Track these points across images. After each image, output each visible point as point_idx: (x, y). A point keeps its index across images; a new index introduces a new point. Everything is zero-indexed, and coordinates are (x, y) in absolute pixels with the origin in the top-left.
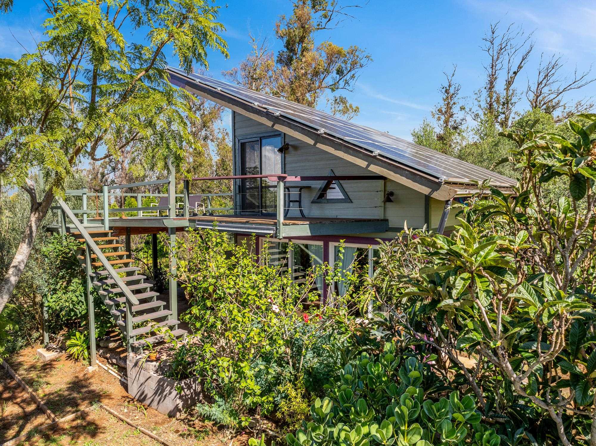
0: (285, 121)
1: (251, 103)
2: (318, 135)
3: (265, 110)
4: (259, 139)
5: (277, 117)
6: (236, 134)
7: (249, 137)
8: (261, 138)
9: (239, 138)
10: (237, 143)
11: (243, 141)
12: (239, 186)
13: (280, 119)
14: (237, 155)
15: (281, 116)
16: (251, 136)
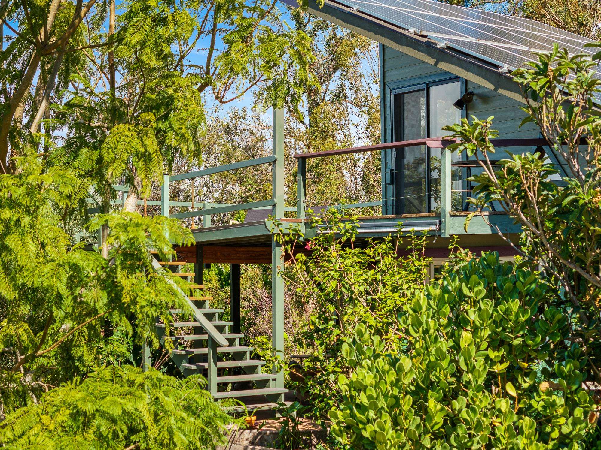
0: (453, 56)
1: (405, 29)
2: (500, 74)
3: (424, 40)
4: (424, 86)
5: (442, 50)
6: (387, 80)
7: (407, 84)
8: (427, 84)
9: (392, 87)
10: (388, 96)
11: (398, 91)
12: (392, 170)
13: (446, 53)
14: (388, 117)
15: (448, 48)
16: (412, 82)
